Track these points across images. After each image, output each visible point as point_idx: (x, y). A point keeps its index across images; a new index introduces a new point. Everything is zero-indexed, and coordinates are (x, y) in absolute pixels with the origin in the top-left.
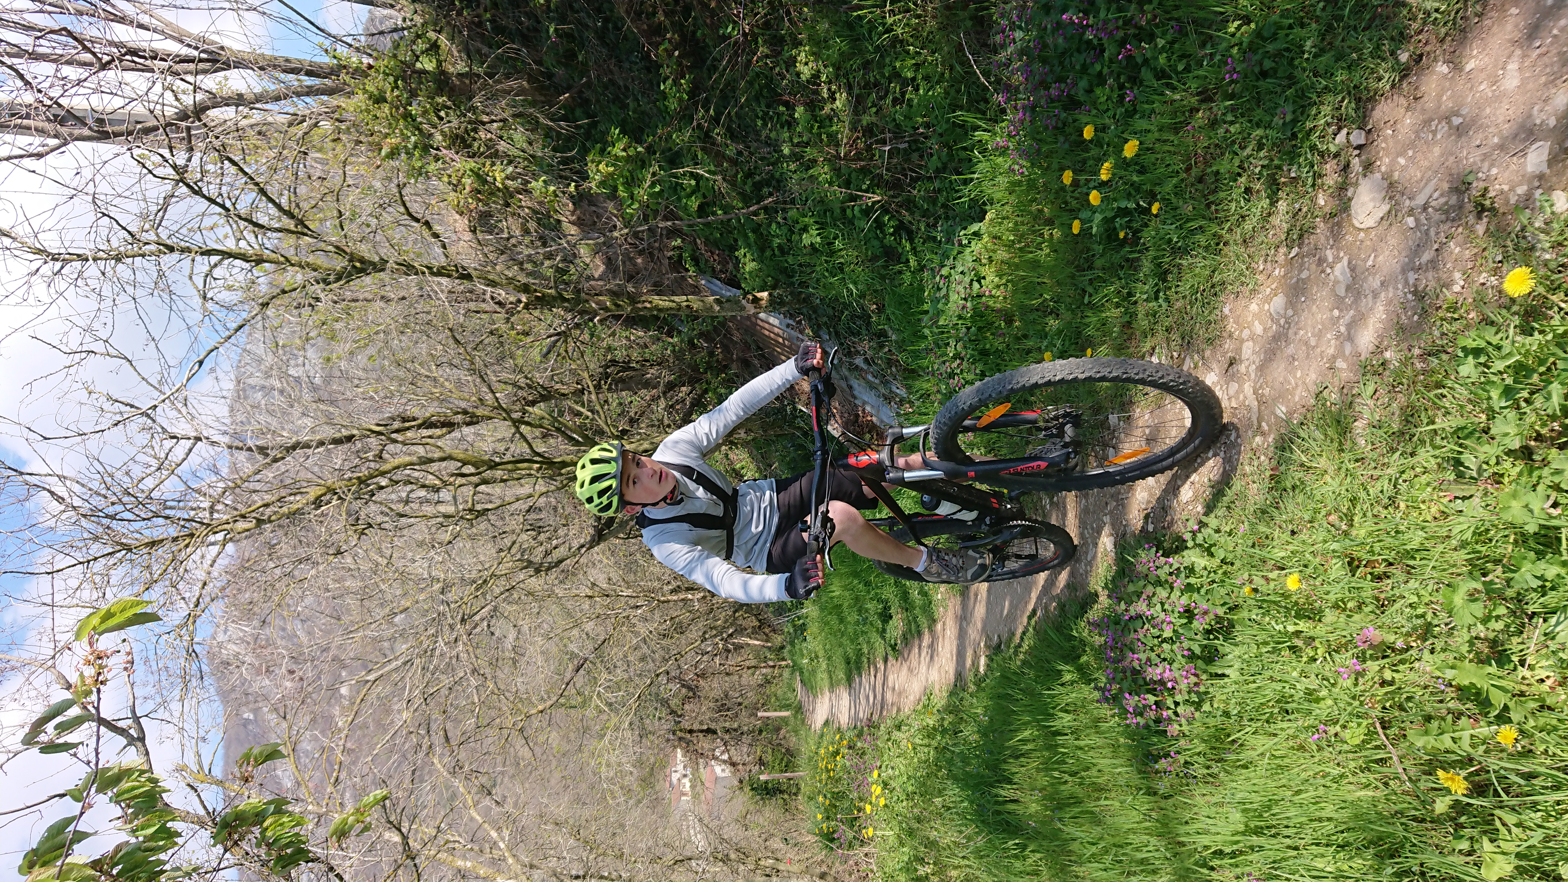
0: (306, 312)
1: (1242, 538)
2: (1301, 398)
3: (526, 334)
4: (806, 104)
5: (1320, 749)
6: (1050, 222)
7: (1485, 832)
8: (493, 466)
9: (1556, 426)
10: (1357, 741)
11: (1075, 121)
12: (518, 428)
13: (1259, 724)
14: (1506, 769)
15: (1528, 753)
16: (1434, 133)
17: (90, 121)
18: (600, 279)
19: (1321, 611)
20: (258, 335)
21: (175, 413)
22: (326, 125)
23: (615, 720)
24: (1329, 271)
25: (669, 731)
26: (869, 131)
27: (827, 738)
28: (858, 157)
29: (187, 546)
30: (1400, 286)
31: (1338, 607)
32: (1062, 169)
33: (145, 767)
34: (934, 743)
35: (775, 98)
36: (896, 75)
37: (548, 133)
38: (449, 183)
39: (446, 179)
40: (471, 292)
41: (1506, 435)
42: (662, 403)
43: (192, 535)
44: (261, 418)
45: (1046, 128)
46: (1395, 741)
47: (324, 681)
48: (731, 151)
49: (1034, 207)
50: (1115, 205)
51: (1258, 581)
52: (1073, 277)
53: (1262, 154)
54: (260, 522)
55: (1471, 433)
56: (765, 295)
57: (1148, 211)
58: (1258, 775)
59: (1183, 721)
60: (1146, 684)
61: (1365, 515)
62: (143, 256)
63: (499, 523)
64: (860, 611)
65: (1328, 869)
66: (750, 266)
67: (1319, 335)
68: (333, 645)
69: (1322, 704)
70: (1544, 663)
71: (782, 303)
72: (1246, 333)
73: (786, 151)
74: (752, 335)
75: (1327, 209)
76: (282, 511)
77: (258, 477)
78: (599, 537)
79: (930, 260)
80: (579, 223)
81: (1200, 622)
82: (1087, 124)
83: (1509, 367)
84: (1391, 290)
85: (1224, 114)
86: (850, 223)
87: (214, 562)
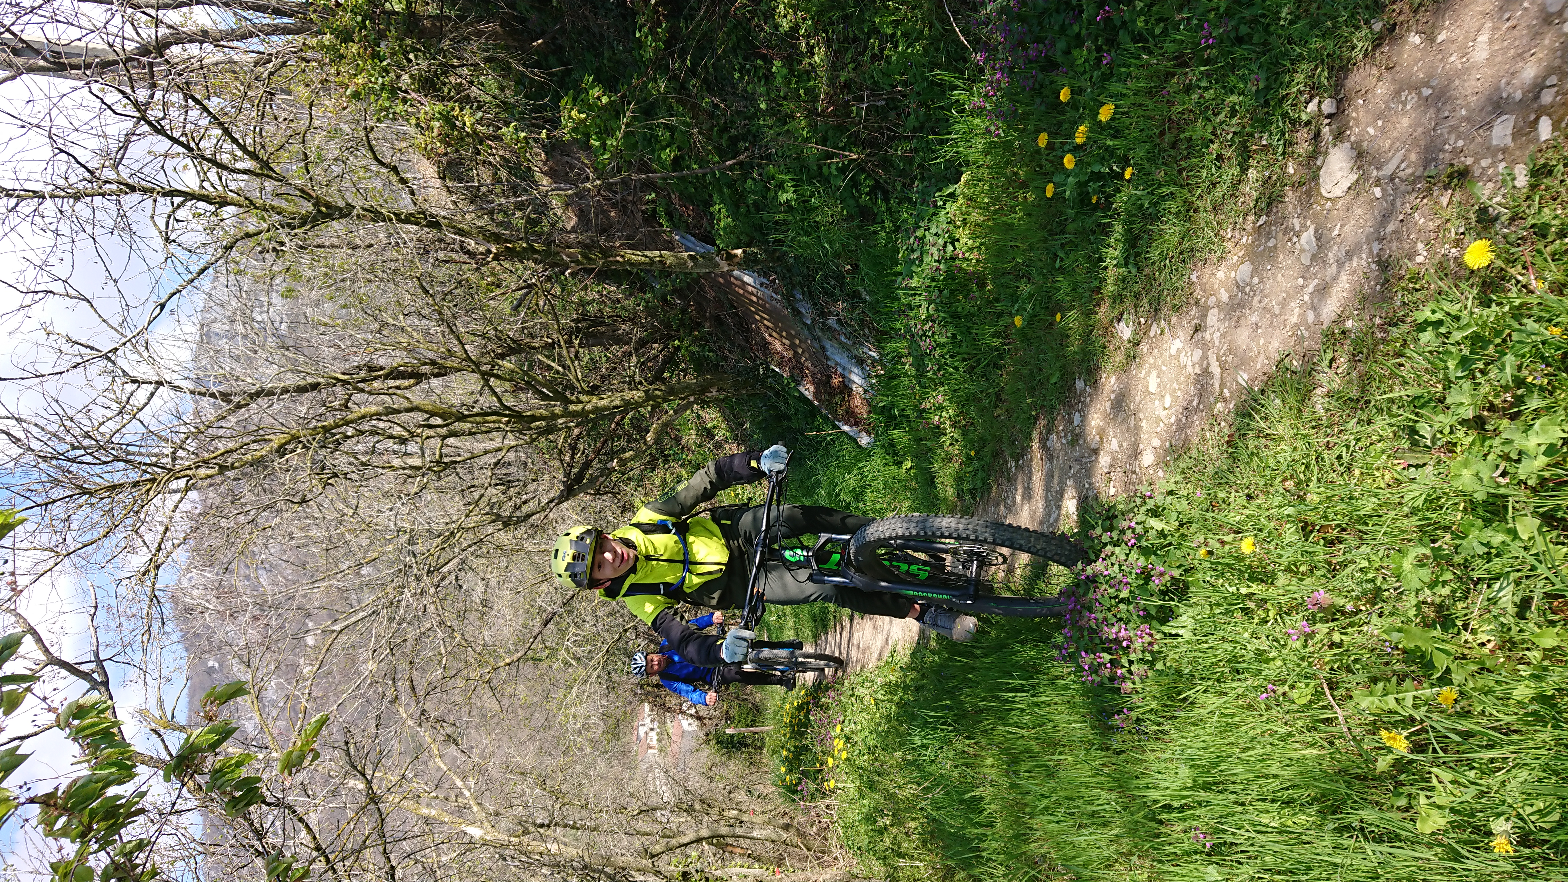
0: (270, 257)
1: (1199, 501)
2: (1264, 365)
3: (497, 285)
4: (783, 58)
5: (1269, 708)
6: (1024, 185)
7: (1422, 789)
8: (462, 418)
9: (1509, 397)
10: (1304, 701)
11: (1052, 83)
12: (487, 381)
13: (1210, 683)
14: (1445, 729)
15: (1466, 714)
16: (1404, 103)
17: (45, 53)
18: (573, 230)
19: (1273, 574)
20: (221, 279)
21: (136, 357)
22: (294, 64)
23: (582, 673)
24: (1295, 239)
25: (637, 685)
26: (848, 86)
28: (835, 114)
29: (149, 491)
30: (1364, 256)
31: (1291, 571)
32: (1038, 132)
34: (896, 699)
35: (752, 52)
36: (875, 30)
37: (520, 80)
39: (413, 122)
40: (440, 240)
41: (1461, 404)
42: (634, 360)
43: (153, 480)
44: (224, 364)
45: (1023, 89)
46: (1341, 701)
47: (289, 630)
48: (706, 103)
49: (1009, 170)
50: (1089, 170)
51: (1214, 544)
52: (1045, 241)
53: (1235, 121)
54: (222, 469)
55: (1428, 402)
56: (739, 252)
57: (1120, 176)
58: (1208, 733)
59: (1137, 679)
60: (1102, 643)
61: (1320, 481)
62: (103, 195)
63: (469, 477)
65: (1273, 824)
66: (724, 221)
67: (1284, 304)
68: (298, 594)
69: (1272, 665)
70: (1486, 628)
71: (756, 261)
72: (1212, 301)
73: (763, 106)
74: (726, 293)
75: (1296, 178)
76: (245, 458)
77: (221, 423)
78: (569, 492)
79: (906, 221)
80: (552, 174)
81: (1156, 584)
82: (1064, 86)
83: (1466, 338)
84: (1355, 259)
85: (1199, 80)
86: (825, 180)
87: (176, 507)
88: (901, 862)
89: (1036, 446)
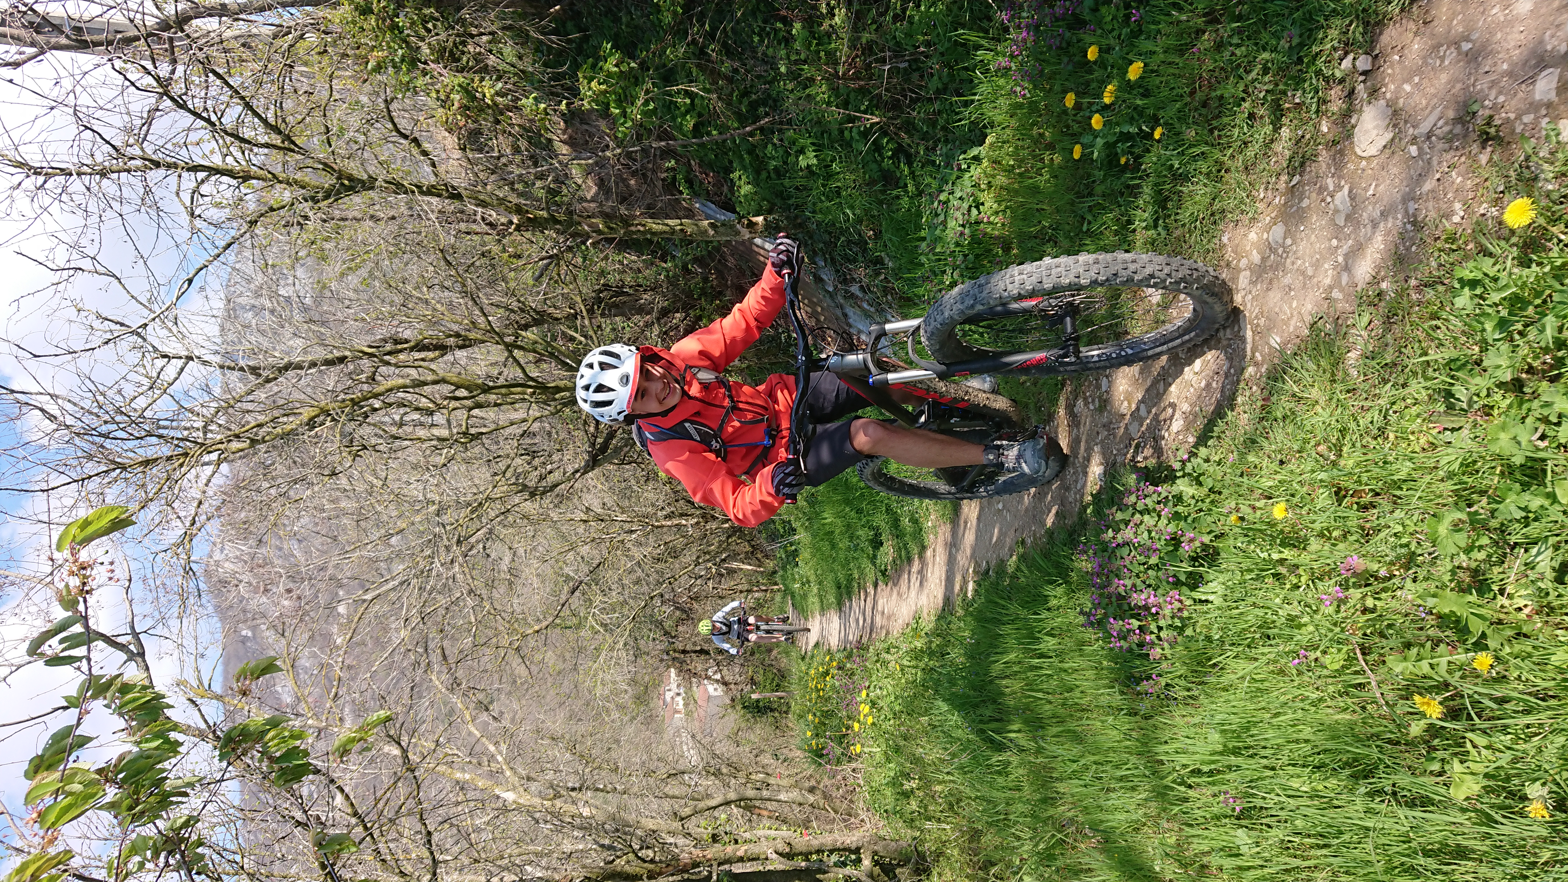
0: (295, 231)
1: (1231, 467)
2: (1296, 328)
3: (519, 257)
4: (803, 20)
5: (1300, 673)
6: (1051, 147)
7: (1456, 754)
8: (487, 390)
9: (1548, 359)
10: (1337, 666)
11: (1079, 41)
12: (511, 352)
13: (1241, 649)
14: (1480, 694)
15: (1502, 679)
16: (1442, 58)
17: (67, 30)
18: (593, 200)
19: (1306, 539)
20: (247, 253)
21: (165, 332)
22: (312, 38)
23: (610, 640)
24: (1329, 199)
25: (663, 651)
26: (868, 49)
27: (818, 659)
28: (857, 77)
29: (181, 465)
30: (1400, 216)
31: (1324, 536)
32: (1065, 92)
33: (146, 683)
34: (922, 665)
35: (772, 14)
37: (539, 47)
38: (438, 99)
39: (434, 95)
40: (462, 212)
41: (1498, 367)
42: (656, 330)
43: (186, 455)
44: (253, 339)
45: (1050, 48)
46: (1374, 667)
47: (322, 599)
48: (725, 67)
49: (1035, 131)
50: (1118, 130)
51: (1245, 510)
52: (1072, 203)
53: (1266, 79)
54: (254, 442)
55: (1464, 365)
56: (760, 219)
57: (1150, 136)
58: (1238, 700)
59: (1166, 645)
60: (1131, 609)
61: (1354, 445)
62: (129, 171)
63: (493, 448)
64: (851, 538)
65: (1304, 789)
66: (745, 189)
67: (1317, 265)
68: (331, 564)
69: (1303, 630)
70: (1523, 592)
71: (778, 228)
72: (1243, 263)
73: (783, 69)
74: (747, 261)
75: (1330, 137)
76: (275, 431)
77: (250, 398)
78: (594, 462)
79: (929, 185)
80: (570, 142)
81: (1186, 549)
82: (1091, 44)
83: (1504, 299)
84: (1390, 219)
85: (1230, 37)
86: (847, 145)
87: (209, 481)
88: (928, 825)
89: (1062, 412)
